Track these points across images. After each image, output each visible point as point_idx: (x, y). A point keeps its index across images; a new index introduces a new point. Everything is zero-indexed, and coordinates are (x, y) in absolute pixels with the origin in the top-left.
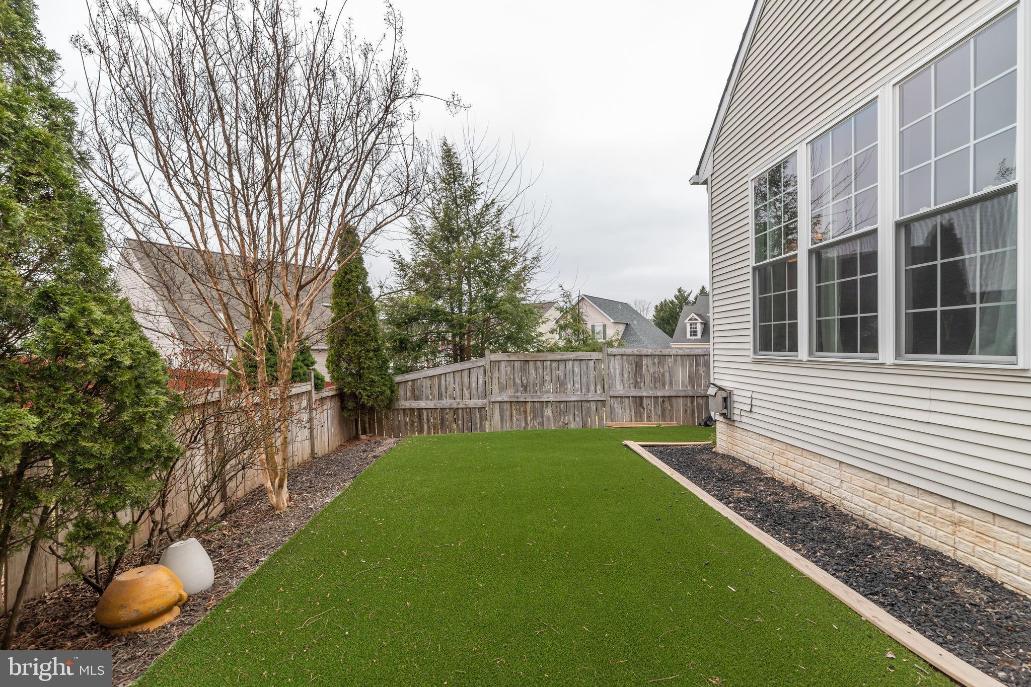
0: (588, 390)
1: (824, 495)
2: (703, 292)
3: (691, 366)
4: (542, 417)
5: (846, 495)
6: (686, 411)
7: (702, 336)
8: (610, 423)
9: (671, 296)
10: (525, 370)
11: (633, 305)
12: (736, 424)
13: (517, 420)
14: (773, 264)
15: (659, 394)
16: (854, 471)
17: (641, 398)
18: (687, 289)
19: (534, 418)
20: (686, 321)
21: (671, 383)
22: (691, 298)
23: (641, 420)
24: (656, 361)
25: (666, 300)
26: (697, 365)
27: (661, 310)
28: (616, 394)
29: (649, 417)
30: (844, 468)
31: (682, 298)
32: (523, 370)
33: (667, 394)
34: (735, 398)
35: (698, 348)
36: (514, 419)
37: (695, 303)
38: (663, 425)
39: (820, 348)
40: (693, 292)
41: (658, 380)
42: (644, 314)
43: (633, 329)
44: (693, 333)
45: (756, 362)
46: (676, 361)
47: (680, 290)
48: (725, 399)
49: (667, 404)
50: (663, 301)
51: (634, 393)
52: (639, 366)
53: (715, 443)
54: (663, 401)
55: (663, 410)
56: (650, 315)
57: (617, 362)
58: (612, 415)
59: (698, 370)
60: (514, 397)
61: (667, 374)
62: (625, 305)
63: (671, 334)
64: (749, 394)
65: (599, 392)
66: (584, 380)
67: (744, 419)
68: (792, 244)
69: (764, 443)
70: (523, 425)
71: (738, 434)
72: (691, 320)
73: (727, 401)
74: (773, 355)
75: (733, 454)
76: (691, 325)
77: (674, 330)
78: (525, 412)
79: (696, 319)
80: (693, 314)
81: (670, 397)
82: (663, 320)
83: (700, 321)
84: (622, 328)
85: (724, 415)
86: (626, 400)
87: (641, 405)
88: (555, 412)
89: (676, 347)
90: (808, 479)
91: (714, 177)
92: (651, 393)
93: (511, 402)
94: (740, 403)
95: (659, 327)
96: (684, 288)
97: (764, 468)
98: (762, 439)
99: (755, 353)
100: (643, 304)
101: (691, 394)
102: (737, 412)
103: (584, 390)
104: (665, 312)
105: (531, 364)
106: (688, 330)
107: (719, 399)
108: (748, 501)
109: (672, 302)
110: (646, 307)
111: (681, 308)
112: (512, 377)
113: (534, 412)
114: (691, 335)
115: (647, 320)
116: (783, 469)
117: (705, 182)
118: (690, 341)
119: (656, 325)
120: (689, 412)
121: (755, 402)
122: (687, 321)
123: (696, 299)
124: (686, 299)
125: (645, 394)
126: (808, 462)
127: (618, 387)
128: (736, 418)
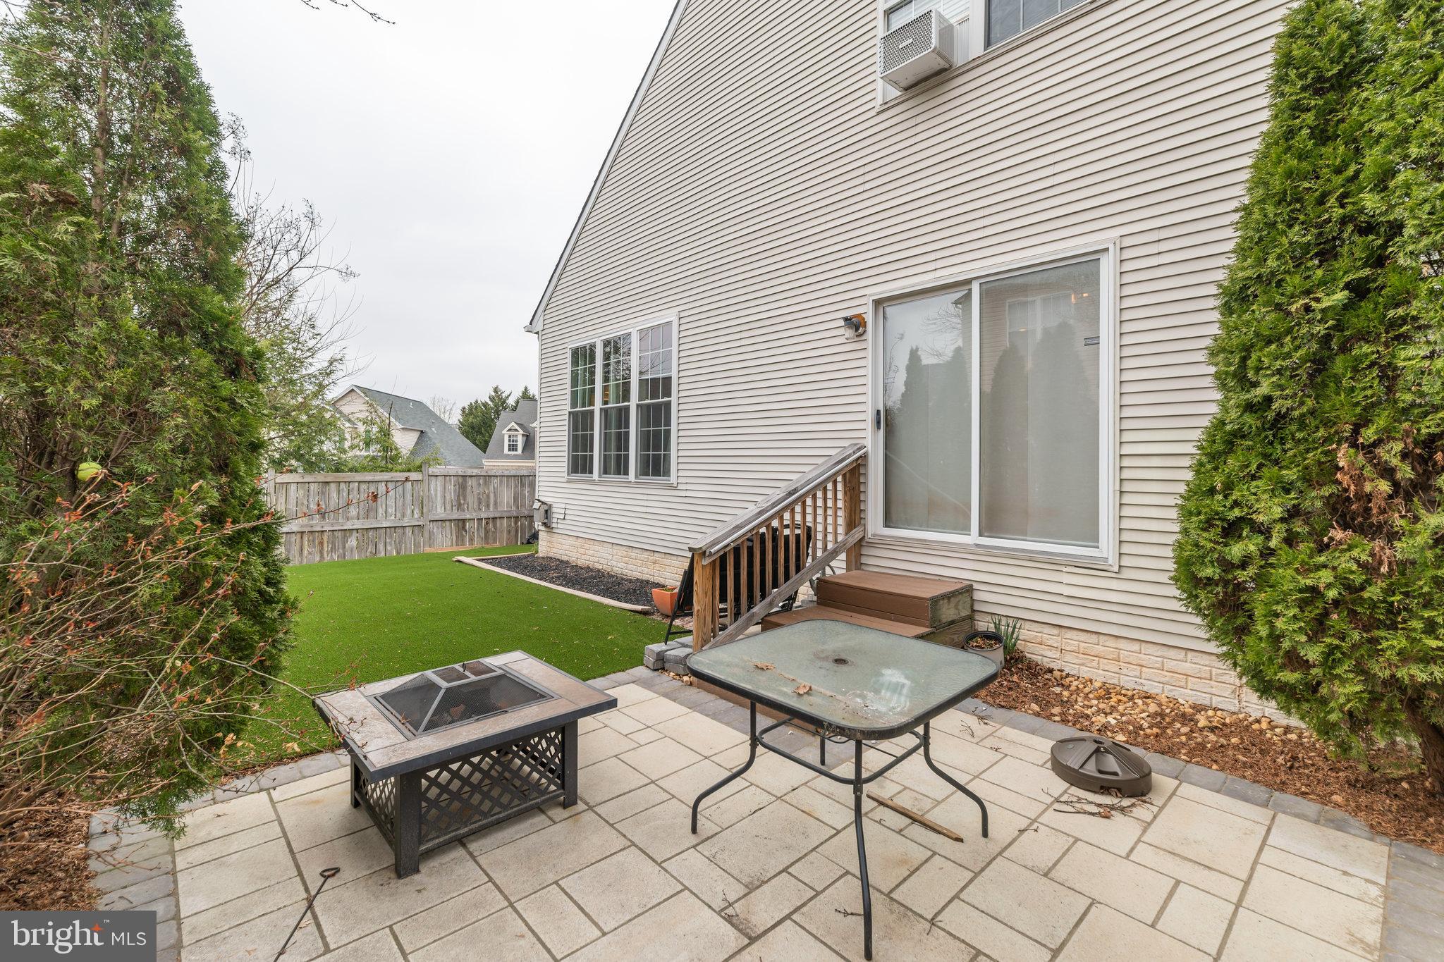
0: (403, 515)
1: (605, 567)
2: (526, 395)
3: (516, 486)
4: (344, 547)
5: (614, 563)
6: (509, 531)
7: (523, 451)
8: (428, 550)
9: (484, 396)
10: (323, 493)
11: (429, 404)
12: (554, 530)
13: (310, 553)
14: (582, 412)
15: (483, 515)
16: (619, 547)
17: (464, 521)
18: (505, 389)
19: (333, 549)
20: (504, 432)
21: (495, 504)
22: (511, 401)
23: (463, 544)
24: (481, 482)
25: (477, 401)
26: (522, 485)
27: (471, 413)
28: (437, 518)
29: (471, 540)
30: (615, 547)
31: (499, 401)
32: (322, 493)
33: (492, 516)
34: (554, 510)
35: (522, 466)
36: (305, 552)
37: (516, 407)
38: (487, 546)
39: (606, 472)
40: (513, 393)
41: (483, 501)
42: (445, 417)
43: (430, 438)
44: (513, 447)
45: (569, 481)
46: (501, 481)
47: (496, 390)
48: (546, 511)
49: (491, 525)
50: (473, 402)
51: (456, 515)
52: (463, 487)
53: (537, 552)
54: (487, 523)
55: (487, 532)
56: (455, 418)
57: (438, 484)
58: (431, 540)
59: (522, 491)
60: (306, 526)
61: (492, 495)
62: (419, 404)
63: (484, 447)
64: (563, 506)
65: (416, 516)
66: (400, 503)
67: (559, 526)
68: (592, 403)
69: (572, 541)
70: (318, 558)
71: (555, 538)
72: (510, 430)
73: (547, 513)
74: (579, 476)
75: (551, 555)
76: (510, 436)
77: (487, 443)
78: (321, 544)
79: (516, 430)
80: (513, 424)
81: (494, 519)
82: (473, 428)
83: (521, 432)
84: (415, 436)
85: (544, 524)
86: (448, 523)
87: (464, 528)
88: (361, 541)
89: (491, 464)
90: (596, 559)
91: (544, 332)
92: (475, 515)
93: (302, 533)
94: (557, 513)
95: (467, 437)
96: (501, 388)
97: (571, 560)
98: (571, 538)
99: (568, 475)
100: (444, 403)
101: (515, 514)
102: (555, 520)
103: (399, 515)
104: (476, 417)
105: (333, 486)
106: (506, 443)
107: (542, 510)
108: (558, 577)
109: (485, 405)
110: (448, 408)
111: (498, 413)
112: (306, 502)
113: (333, 543)
114: (509, 450)
115: (450, 426)
116: (583, 557)
117: (537, 333)
118: (508, 457)
119: (463, 433)
120: (513, 533)
121: (567, 512)
122: (506, 430)
123: (517, 402)
124: (504, 402)
125: (468, 516)
126: (597, 548)
127: (439, 510)
128: (554, 525)
